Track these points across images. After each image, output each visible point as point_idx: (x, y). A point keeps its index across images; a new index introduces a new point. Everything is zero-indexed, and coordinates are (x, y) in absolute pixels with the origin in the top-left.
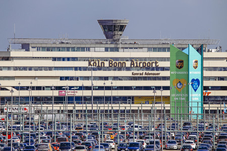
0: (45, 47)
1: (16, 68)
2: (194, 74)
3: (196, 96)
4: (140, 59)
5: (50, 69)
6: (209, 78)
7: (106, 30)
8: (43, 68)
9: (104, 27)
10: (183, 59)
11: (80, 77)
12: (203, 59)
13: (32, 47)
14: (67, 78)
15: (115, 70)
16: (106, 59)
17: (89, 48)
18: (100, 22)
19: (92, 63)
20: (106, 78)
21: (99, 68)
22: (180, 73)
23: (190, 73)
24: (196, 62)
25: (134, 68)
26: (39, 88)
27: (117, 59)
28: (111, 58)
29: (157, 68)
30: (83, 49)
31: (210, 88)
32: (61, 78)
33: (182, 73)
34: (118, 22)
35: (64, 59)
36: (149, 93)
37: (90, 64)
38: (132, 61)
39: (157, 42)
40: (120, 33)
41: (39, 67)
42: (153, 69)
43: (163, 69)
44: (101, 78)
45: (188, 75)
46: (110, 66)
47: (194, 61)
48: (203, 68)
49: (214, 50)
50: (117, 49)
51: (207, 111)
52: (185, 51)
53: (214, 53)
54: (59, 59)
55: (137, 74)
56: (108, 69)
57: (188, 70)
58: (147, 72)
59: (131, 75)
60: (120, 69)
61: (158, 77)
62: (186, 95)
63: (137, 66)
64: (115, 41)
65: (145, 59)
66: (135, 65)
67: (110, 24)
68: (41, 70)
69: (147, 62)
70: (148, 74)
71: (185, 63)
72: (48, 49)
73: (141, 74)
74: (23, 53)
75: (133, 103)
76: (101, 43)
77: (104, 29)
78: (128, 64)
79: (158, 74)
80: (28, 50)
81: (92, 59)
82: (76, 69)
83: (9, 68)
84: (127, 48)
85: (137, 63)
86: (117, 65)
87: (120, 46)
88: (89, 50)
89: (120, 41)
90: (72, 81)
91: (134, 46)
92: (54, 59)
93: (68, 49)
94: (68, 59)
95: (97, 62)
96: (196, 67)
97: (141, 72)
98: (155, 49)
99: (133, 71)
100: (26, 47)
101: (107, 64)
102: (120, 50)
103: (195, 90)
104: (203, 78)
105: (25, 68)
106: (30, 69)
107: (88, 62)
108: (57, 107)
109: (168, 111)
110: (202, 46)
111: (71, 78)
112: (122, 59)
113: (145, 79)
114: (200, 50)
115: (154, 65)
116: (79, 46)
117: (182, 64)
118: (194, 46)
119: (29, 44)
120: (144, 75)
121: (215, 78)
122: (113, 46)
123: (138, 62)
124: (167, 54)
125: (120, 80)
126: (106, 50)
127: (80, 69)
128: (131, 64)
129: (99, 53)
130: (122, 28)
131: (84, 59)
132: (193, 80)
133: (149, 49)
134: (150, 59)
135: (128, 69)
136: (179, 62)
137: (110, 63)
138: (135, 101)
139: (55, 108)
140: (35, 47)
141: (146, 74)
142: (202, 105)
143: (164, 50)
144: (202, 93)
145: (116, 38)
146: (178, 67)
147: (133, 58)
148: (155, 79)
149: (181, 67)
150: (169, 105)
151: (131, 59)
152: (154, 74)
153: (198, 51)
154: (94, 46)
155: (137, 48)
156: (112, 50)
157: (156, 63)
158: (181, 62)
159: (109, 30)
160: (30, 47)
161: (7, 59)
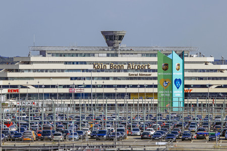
0: (58, 54)
1: (35, 71)
2: (177, 74)
3: (178, 93)
4: (136, 63)
5: (63, 71)
6: (191, 78)
7: (108, 40)
8: (57, 71)
9: (106, 37)
10: (167, 63)
11: (87, 77)
12: (184, 63)
13: (48, 54)
14: (76, 78)
15: (115, 71)
16: (108, 63)
17: (94, 54)
18: (103, 33)
19: (96, 66)
20: (108, 78)
21: (102, 70)
22: (165, 74)
23: (174, 74)
24: (179, 65)
25: (131, 70)
26: (53, 86)
27: (116, 63)
28: (112, 62)
29: (150, 70)
30: (89, 55)
31: (192, 86)
32: (71, 78)
33: (167, 74)
34: (117, 33)
35: (73, 63)
36: (142, 90)
37: (94, 67)
38: (129, 64)
39: (149, 49)
40: (119, 42)
41: (53, 70)
42: (146, 71)
43: (154, 71)
44: (103, 78)
45: (172, 76)
46: (111, 69)
47: (177, 64)
48: (184, 70)
49: (195, 56)
50: (116, 55)
51: (186, 105)
52: (170, 56)
53: (195, 58)
54: (70, 63)
55: (133, 75)
56: (109, 71)
57: (172, 72)
58: (141, 73)
59: (128, 76)
60: (119, 71)
61: (149, 77)
62: (171, 92)
63: (133, 69)
64: (115, 48)
65: (140, 63)
66: (131, 68)
67: (111, 34)
68: (55, 72)
69: (141, 65)
70: (142, 75)
71: (169, 66)
72: (61, 55)
73: (136, 75)
74: (41, 59)
75: (130, 98)
76: (104, 50)
77: (106, 38)
78: (125, 67)
79: (150, 75)
80: (44, 56)
81: (97, 63)
82: (83, 71)
83: (29, 70)
84: (125, 54)
85: (132, 66)
86: (117, 67)
87: (119, 52)
88: (94, 56)
89: (119, 48)
90: (80, 81)
91: (130, 52)
92: (66, 63)
93: (77, 55)
94: (77, 63)
95: (100, 65)
96: (179, 69)
97: (136, 73)
98: (147, 55)
99: (129, 73)
100: (43, 53)
101: (108, 67)
102: (119, 55)
103: (178, 88)
104: (184, 78)
105: (42, 71)
106: (46, 71)
107: (93, 65)
108: (68, 102)
109: (156, 105)
110: (183, 53)
111: (80, 79)
112: (121, 62)
113: (139, 78)
114: (182, 55)
115: (146, 68)
116: (86, 52)
117: (167, 67)
118: (177, 52)
119: (45, 51)
120: (138, 76)
121: (196, 78)
122: (113, 52)
123: (134, 65)
124: (155, 59)
125: (119, 79)
126: (108, 55)
127: (87, 71)
128: (128, 67)
129: (102, 58)
130: (121, 38)
131: (90, 63)
132: (176, 80)
133: (143, 55)
134: (143, 62)
135: (126, 71)
136: (164, 65)
137: (111, 67)
138: (131, 97)
139: (66, 103)
140: (50, 54)
141: (140, 75)
142: (183, 100)
143: (155, 55)
144: (184, 90)
145: (116, 45)
146: (164, 69)
147: (130, 62)
148: (147, 79)
149: (166, 69)
150: (157, 100)
151: (128, 63)
152: (146, 75)
153: (180, 56)
154: (97, 52)
155: (133, 54)
156: (113, 55)
157: (148, 66)
158: (166, 65)
159: (110, 39)
160: (46, 54)
161: (28, 63)
